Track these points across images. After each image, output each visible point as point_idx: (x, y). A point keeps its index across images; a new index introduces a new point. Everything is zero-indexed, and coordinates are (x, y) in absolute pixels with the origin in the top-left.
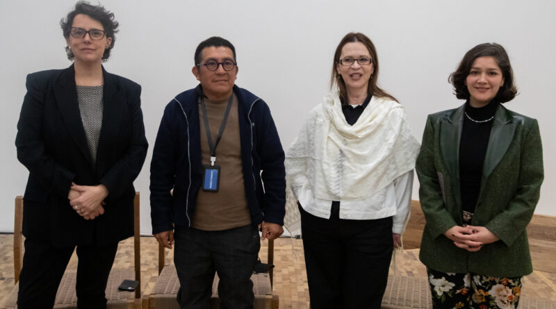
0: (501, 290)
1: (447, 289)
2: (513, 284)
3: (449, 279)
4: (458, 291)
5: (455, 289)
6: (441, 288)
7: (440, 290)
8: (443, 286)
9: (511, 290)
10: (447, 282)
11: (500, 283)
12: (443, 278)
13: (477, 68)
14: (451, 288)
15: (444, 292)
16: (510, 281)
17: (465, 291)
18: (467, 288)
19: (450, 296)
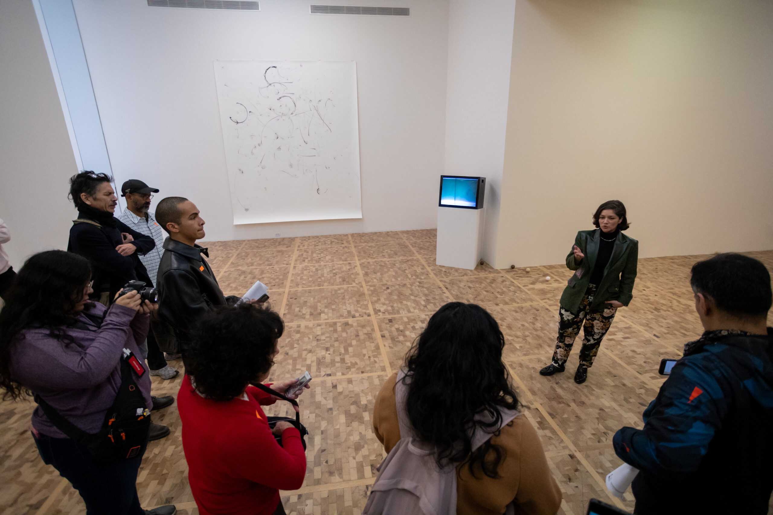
0: (598, 324)
1: (570, 318)
2: (605, 321)
3: (572, 313)
4: (575, 320)
5: (574, 318)
6: (567, 317)
7: (566, 317)
8: (568, 316)
9: (603, 324)
10: (571, 314)
11: (598, 320)
12: (569, 312)
13: (603, 215)
14: (572, 318)
15: (568, 319)
16: (604, 320)
17: (578, 320)
18: (580, 318)
19: (571, 321)
